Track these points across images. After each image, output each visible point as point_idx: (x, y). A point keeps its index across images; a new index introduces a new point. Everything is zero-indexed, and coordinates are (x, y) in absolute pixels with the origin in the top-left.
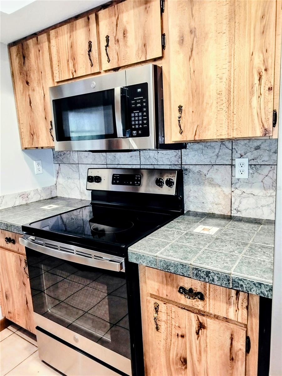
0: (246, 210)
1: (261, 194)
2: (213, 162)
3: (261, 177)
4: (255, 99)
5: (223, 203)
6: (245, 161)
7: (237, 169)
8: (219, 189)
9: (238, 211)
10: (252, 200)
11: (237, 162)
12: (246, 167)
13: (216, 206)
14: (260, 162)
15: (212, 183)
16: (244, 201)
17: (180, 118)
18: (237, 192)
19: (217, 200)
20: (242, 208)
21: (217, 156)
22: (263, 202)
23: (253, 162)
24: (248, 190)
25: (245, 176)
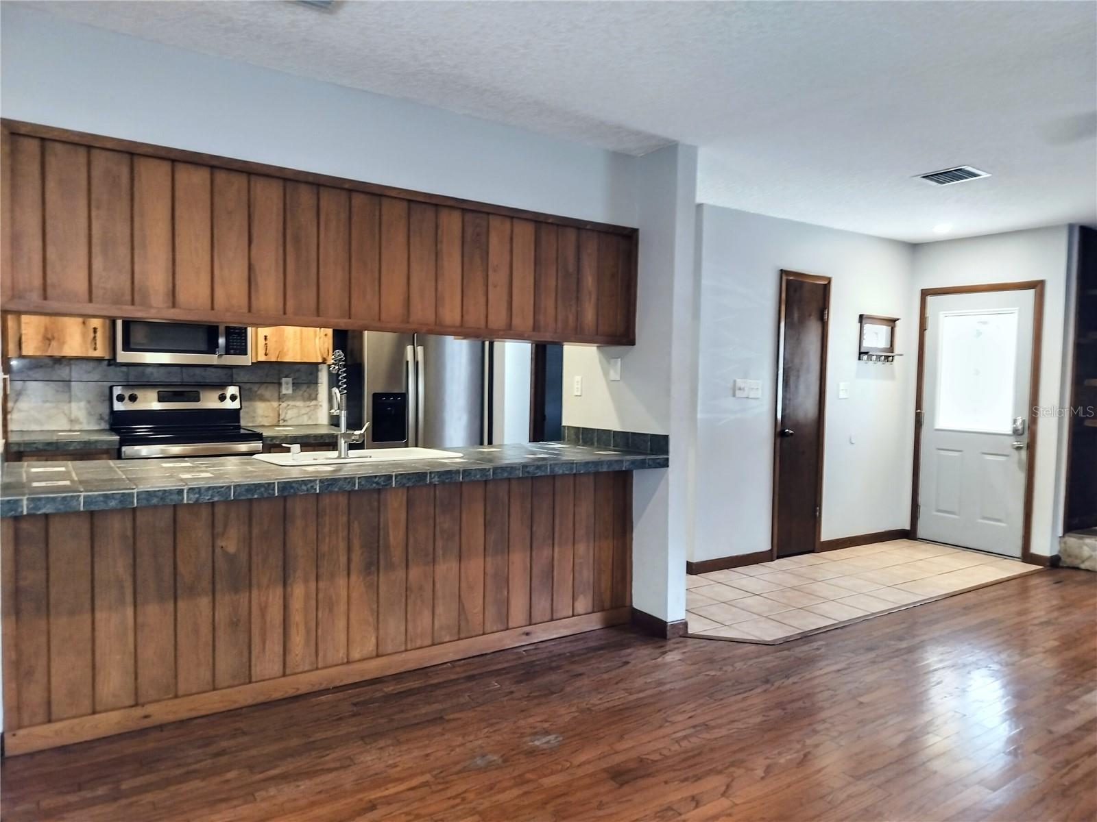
0: (291, 419)
1: (302, 405)
2: (263, 381)
3: (301, 392)
4: (317, 339)
5: (271, 415)
6: (290, 380)
7: (284, 386)
8: (268, 404)
9: (285, 421)
10: (295, 411)
11: (284, 380)
12: (290, 385)
13: (265, 419)
14: (300, 382)
15: (262, 399)
16: (290, 412)
17: (266, 344)
18: (284, 405)
19: (266, 414)
20: (287, 417)
21: (267, 375)
22: (303, 411)
23: (295, 381)
24: (291, 403)
25: (290, 392)
